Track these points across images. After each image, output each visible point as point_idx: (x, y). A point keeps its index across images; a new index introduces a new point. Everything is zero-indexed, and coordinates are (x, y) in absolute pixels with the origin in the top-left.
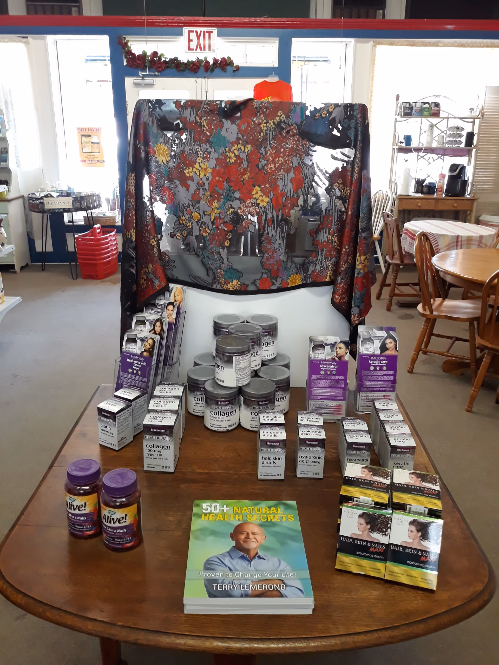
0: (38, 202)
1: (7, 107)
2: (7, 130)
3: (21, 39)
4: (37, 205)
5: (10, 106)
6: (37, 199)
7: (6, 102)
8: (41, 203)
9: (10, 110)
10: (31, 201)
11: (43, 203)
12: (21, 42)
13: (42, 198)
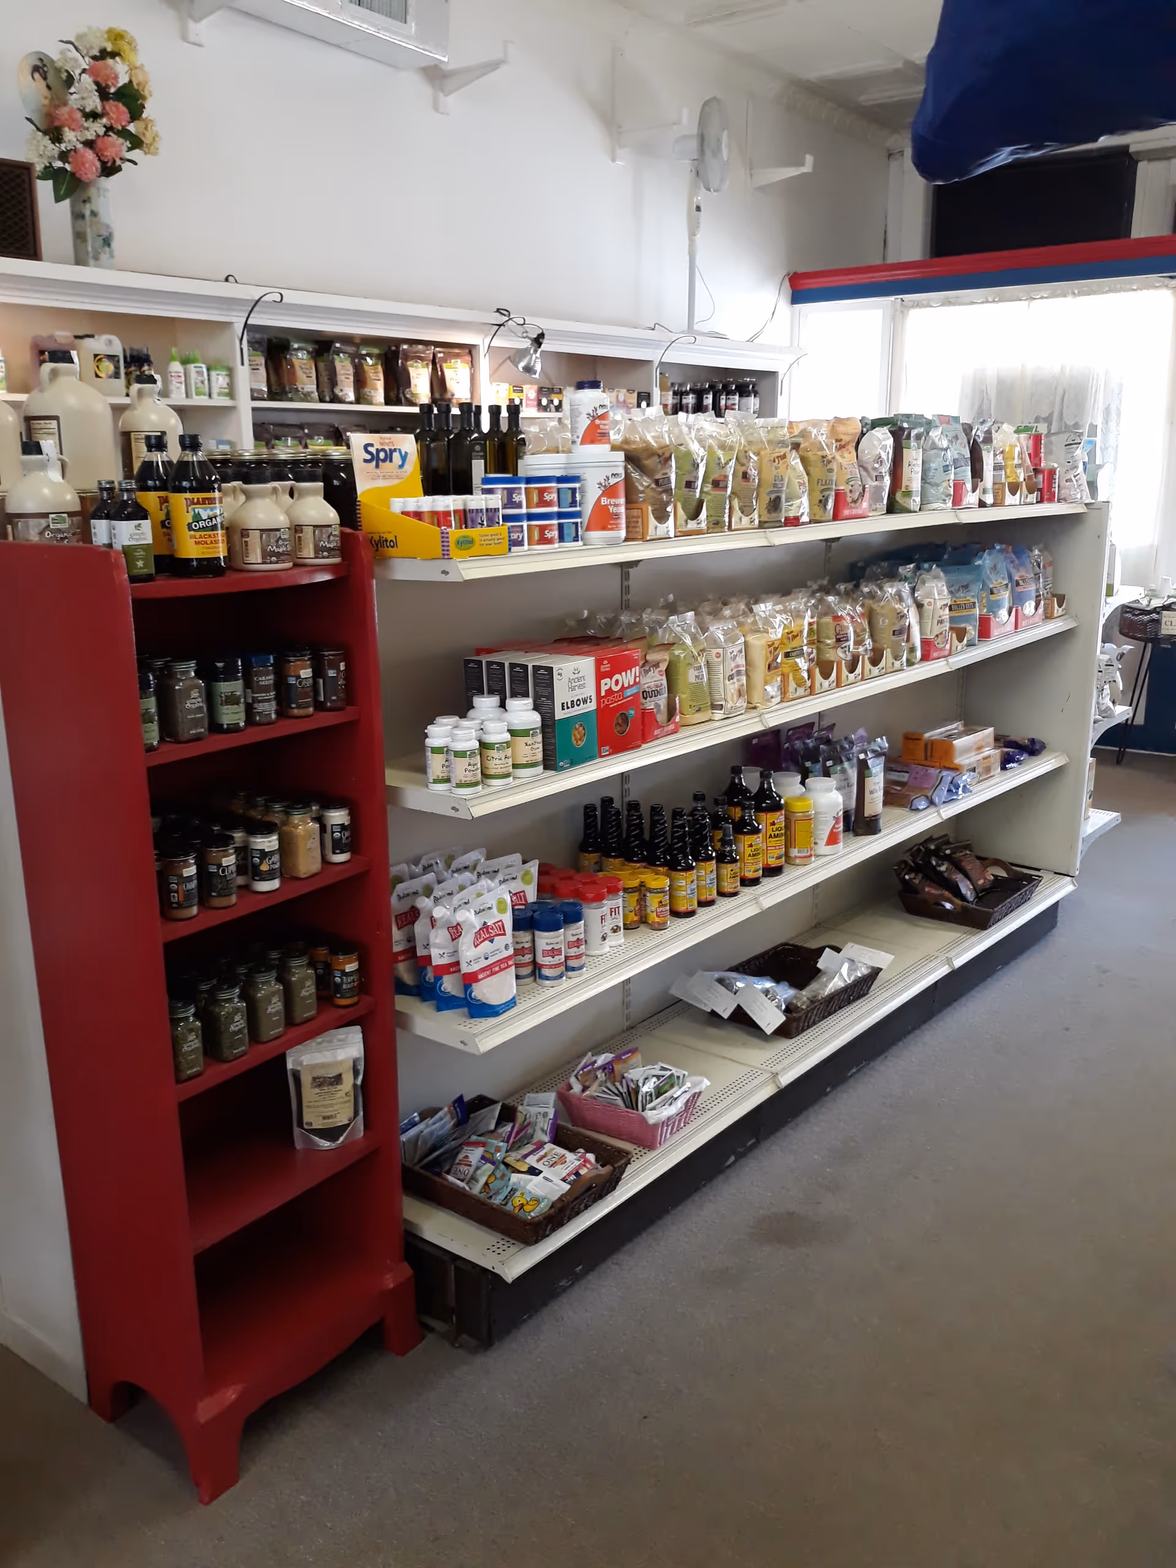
0: (1146, 618)
1: (1106, 421)
2: (1100, 467)
3: (1167, 281)
4: (1145, 624)
5: (1113, 416)
6: (1144, 612)
7: (1107, 410)
8: (1153, 620)
9: (1112, 424)
10: (1129, 615)
11: (1158, 622)
12: (1167, 286)
13: (1155, 610)
